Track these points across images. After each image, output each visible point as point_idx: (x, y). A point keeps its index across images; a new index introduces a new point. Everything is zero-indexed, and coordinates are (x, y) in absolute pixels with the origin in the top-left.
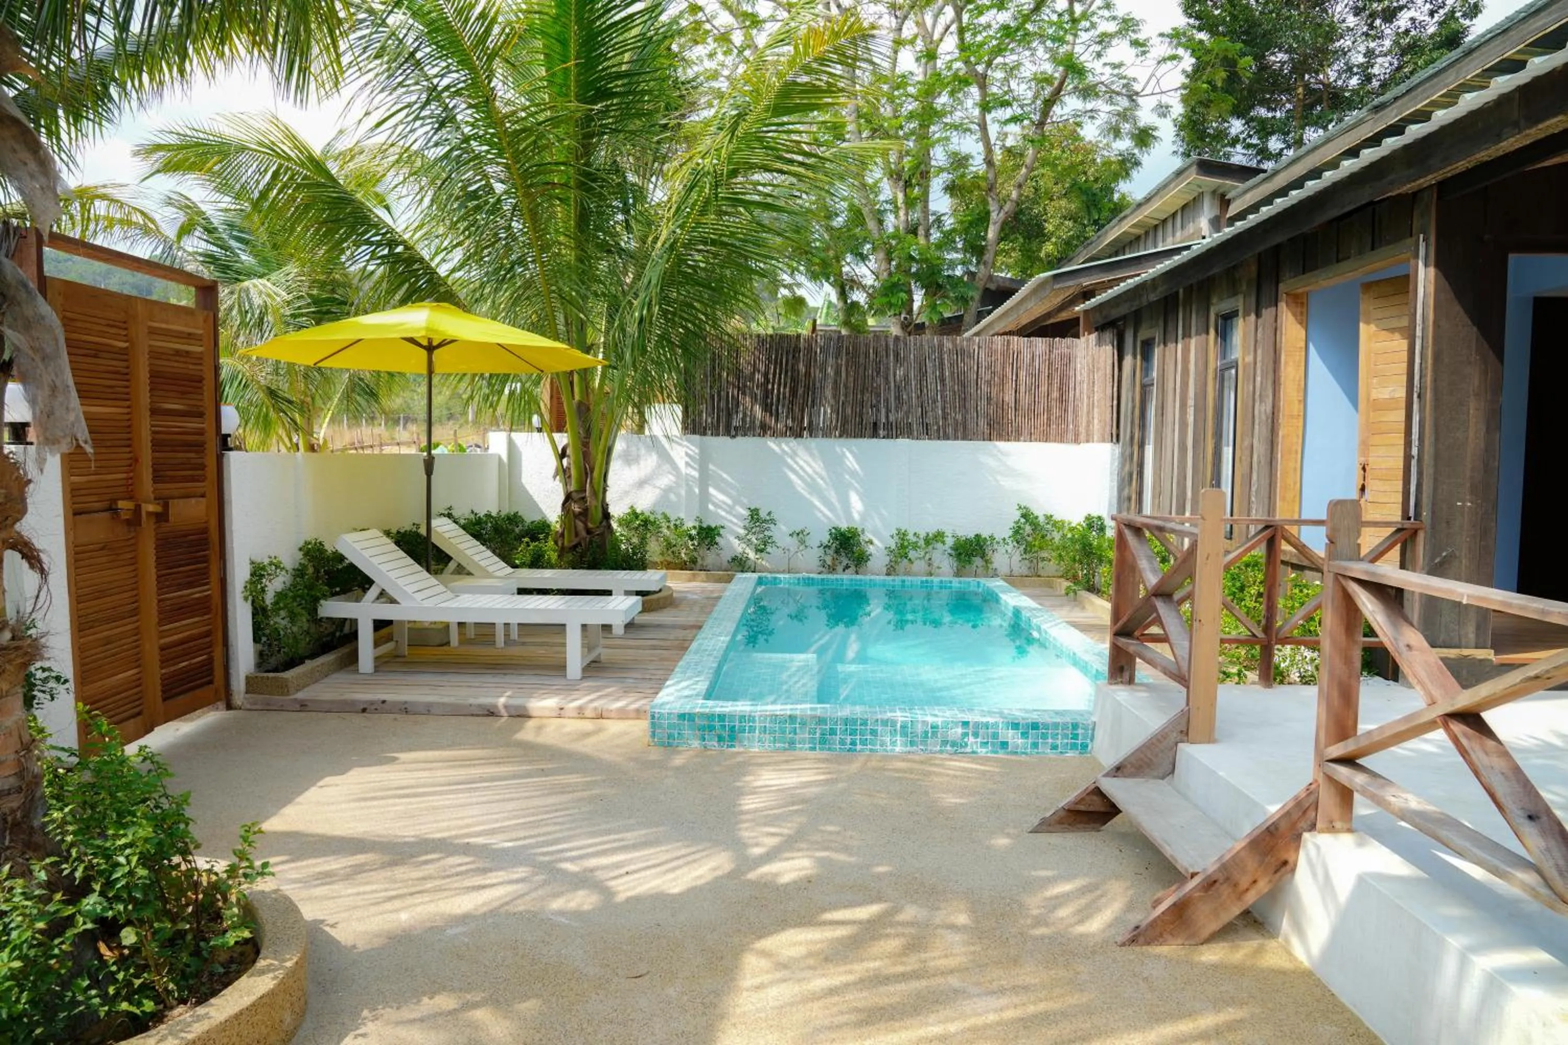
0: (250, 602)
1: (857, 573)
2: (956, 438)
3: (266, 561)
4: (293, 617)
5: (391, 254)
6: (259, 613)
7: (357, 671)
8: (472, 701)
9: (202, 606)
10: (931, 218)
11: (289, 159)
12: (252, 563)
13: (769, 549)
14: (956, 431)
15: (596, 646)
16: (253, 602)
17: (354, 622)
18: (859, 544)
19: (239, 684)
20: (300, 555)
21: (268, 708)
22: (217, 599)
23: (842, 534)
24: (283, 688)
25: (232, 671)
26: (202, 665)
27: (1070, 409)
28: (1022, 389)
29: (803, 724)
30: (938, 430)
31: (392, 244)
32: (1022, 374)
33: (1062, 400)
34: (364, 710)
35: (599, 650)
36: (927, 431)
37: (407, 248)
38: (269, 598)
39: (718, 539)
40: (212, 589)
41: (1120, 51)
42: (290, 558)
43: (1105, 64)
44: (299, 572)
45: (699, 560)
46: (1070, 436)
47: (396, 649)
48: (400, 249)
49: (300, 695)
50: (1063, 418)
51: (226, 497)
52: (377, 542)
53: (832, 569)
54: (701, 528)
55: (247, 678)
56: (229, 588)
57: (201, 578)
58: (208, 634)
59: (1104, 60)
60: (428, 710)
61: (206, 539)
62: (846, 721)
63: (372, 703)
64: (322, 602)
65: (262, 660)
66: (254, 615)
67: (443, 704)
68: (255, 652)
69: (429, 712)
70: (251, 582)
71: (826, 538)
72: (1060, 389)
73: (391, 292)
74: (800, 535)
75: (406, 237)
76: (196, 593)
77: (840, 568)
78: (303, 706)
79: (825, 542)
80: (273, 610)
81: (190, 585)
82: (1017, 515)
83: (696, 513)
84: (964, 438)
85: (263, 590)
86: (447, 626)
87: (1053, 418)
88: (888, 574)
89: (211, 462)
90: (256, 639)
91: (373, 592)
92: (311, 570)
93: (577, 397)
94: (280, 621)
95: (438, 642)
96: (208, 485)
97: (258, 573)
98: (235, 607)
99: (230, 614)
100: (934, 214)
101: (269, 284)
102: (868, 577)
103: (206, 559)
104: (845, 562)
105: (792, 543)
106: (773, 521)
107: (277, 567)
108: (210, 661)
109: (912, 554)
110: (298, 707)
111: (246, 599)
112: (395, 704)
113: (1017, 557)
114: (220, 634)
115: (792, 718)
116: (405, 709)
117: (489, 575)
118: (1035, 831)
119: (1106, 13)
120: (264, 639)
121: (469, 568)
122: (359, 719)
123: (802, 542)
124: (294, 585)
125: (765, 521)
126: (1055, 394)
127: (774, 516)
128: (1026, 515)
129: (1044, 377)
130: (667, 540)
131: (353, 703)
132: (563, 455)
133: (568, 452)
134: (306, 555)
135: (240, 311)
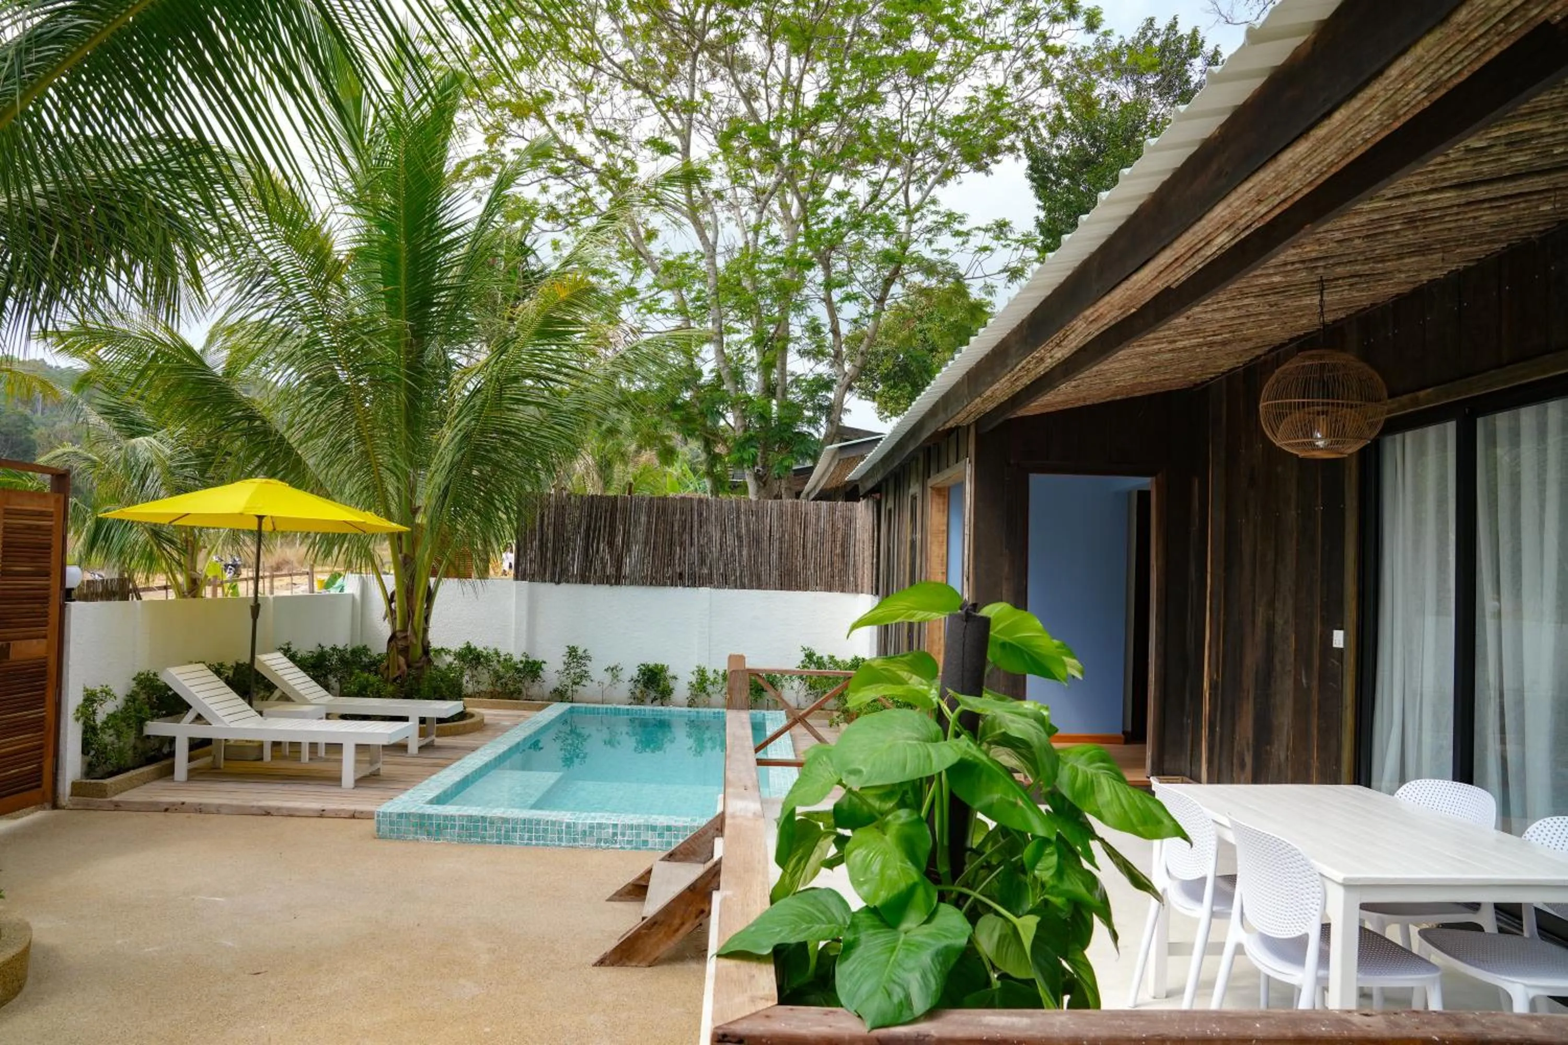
0: (81, 721)
1: (662, 705)
2: (752, 588)
3: (99, 689)
4: (119, 735)
5: (250, 428)
6: (90, 732)
7: (173, 780)
8: (255, 804)
9: (38, 725)
10: (789, 379)
11: (166, 345)
12: (86, 690)
13: (584, 682)
14: (751, 581)
15: (377, 762)
16: (84, 723)
17: (172, 740)
18: (665, 679)
19: (65, 788)
20: (133, 684)
21: (87, 808)
22: (51, 718)
23: (650, 670)
24: (102, 792)
25: (60, 778)
26: (32, 772)
27: (852, 563)
28: (809, 545)
29: (492, 823)
30: (736, 580)
31: (251, 418)
32: (810, 532)
33: (844, 556)
34: (166, 810)
35: (379, 765)
36: (726, 581)
37: (264, 422)
38: (100, 718)
39: (541, 673)
40: (48, 711)
41: (945, 240)
42: (121, 686)
43: (934, 251)
44: (131, 698)
45: (524, 690)
46: (852, 586)
47: (213, 762)
48: (257, 423)
49: (116, 798)
50: (844, 571)
51: (66, 638)
52: (202, 674)
53: (641, 701)
54: (527, 662)
55: (73, 784)
56: (63, 710)
57: (39, 701)
58: (40, 747)
59: (934, 246)
60: (218, 810)
61: (45, 671)
62: (524, 821)
63: (173, 804)
64: (148, 723)
65: (90, 770)
66: (85, 732)
67: (231, 806)
68: (83, 763)
69: (218, 812)
70: (83, 706)
71: (635, 673)
72: (842, 545)
73: (248, 459)
74: (613, 670)
75: (264, 413)
76: (31, 714)
77: (648, 700)
78: (117, 806)
79: (635, 677)
80: (102, 729)
81: (27, 708)
82: (802, 656)
83: (523, 649)
84: (759, 587)
85: (94, 713)
86: (261, 745)
87: (836, 571)
88: (689, 706)
89: (54, 611)
90: (85, 751)
91: (191, 715)
92: (142, 696)
93: (405, 550)
94: (108, 738)
95: (254, 757)
96: (51, 630)
97: (90, 699)
98: (66, 725)
99: (62, 731)
100: (792, 374)
101: (155, 442)
102: (672, 708)
103: (43, 687)
104: (653, 695)
105: (607, 677)
106: (588, 658)
107: (107, 694)
108: (40, 769)
109: (710, 689)
110: (112, 807)
111: (77, 719)
112: (192, 805)
113: (803, 693)
114: (51, 747)
115: (484, 819)
116: (200, 809)
117: (306, 702)
118: (610, 900)
119: (932, 208)
120: (92, 753)
121: (291, 696)
122: (160, 817)
123: (615, 677)
124: (126, 709)
125: (581, 658)
126: (838, 551)
127: (589, 653)
128: (810, 656)
129: (828, 536)
130: (496, 672)
131: (157, 804)
132: (391, 600)
133: (396, 598)
134: (138, 684)
135: (125, 467)
